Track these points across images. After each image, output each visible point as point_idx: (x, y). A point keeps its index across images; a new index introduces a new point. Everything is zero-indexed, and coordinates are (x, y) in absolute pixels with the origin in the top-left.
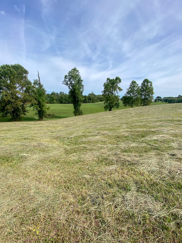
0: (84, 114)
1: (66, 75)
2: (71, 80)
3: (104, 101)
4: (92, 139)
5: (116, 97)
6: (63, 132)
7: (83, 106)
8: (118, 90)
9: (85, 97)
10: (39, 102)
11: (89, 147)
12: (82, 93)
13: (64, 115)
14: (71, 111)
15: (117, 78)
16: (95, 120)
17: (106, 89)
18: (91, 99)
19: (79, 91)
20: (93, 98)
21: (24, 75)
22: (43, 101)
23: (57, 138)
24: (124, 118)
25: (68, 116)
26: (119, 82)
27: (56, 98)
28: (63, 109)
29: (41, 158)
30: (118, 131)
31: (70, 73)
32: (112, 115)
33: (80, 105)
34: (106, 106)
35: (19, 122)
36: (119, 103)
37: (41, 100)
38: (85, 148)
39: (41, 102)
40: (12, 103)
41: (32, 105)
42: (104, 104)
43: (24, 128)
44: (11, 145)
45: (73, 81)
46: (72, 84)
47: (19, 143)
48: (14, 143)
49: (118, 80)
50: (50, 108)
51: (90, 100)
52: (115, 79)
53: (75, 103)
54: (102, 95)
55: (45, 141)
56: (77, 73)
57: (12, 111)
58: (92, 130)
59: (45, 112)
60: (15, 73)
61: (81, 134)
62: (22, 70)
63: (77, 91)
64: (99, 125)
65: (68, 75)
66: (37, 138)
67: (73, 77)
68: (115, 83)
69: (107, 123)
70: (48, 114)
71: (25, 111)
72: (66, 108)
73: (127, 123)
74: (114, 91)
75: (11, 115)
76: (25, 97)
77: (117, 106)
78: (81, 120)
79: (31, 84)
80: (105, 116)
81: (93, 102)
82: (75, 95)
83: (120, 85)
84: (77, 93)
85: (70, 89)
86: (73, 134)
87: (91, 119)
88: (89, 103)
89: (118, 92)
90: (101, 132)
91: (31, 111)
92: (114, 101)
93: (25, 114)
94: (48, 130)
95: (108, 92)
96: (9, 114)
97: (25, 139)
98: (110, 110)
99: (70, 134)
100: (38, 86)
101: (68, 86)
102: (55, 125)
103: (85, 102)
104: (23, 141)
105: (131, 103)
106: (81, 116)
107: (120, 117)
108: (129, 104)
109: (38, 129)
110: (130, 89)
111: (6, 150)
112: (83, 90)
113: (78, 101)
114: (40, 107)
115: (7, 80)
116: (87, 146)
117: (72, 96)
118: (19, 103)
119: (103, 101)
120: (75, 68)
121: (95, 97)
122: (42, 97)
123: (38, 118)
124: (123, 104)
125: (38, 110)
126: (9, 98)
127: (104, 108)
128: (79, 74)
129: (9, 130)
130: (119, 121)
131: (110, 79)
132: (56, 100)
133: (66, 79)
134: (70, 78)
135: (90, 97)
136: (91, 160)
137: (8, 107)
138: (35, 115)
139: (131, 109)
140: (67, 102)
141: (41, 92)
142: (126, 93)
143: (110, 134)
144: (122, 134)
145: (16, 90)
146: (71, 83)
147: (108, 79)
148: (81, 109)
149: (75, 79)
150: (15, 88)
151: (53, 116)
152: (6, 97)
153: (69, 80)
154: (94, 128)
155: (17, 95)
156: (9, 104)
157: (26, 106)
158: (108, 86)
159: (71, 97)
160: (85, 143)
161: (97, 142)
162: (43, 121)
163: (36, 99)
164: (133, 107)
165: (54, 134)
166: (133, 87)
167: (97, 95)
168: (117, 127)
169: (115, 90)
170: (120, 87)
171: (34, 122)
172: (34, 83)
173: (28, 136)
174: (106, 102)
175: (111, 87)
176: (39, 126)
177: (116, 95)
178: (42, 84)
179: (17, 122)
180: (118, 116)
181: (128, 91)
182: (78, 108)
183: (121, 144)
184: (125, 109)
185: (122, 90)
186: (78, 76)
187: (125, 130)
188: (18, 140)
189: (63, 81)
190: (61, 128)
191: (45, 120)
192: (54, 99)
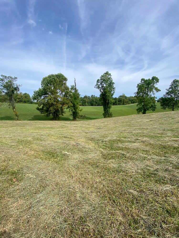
0: (114, 117)
1: (98, 79)
2: (103, 83)
3: (137, 102)
4: (130, 146)
5: (153, 99)
6: (96, 134)
7: (113, 108)
8: (154, 91)
9: (115, 99)
10: (74, 104)
11: (128, 155)
12: (112, 95)
13: (94, 117)
14: (100, 112)
15: (154, 78)
16: (128, 124)
17: (140, 90)
18: (122, 101)
19: (110, 93)
20: (124, 100)
21: (64, 82)
22: (77, 104)
23: (92, 139)
24: (166, 124)
25: (97, 118)
26: (156, 82)
27: (88, 101)
28: (93, 111)
29: (81, 159)
30: (162, 139)
31: (102, 77)
32: (147, 119)
33: (110, 108)
34: (140, 108)
35: (58, 121)
36: (156, 106)
37: (75, 103)
38: (123, 155)
39: (76, 104)
40: (54, 105)
41: (69, 107)
42: (137, 106)
43: (63, 127)
44: (54, 142)
45: (104, 84)
46: (104, 87)
47: (60, 141)
48: (57, 140)
49: (155, 79)
50: (83, 110)
51: (120, 102)
52: (151, 79)
53: (105, 105)
54: (135, 97)
55: (82, 142)
56: (109, 76)
57: (54, 112)
58: (127, 135)
59: (79, 113)
60: (58, 81)
61: (115, 138)
62: (63, 78)
63: (108, 94)
64: (134, 130)
65: (100, 79)
66: (75, 137)
67: (105, 81)
68: (151, 84)
69: (144, 128)
70: (81, 115)
71: (63, 112)
72: (96, 110)
73: (172, 130)
74: (149, 92)
75: (53, 115)
76: (64, 100)
77: (154, 108)
78: (112, 123)
79: (69, 89)
80: (140, 120)
81: (123, 104)
82: (105, 98)
83: (157, 85)
84: (107, 95)
85: (101, 92)
86: (107, 137)
87: (123, 122)
88: (119, 105)
89: (154, 93)
90: (139, 138)
91: (67, 112)
92: (149, 103)
93: (62, 115)
94: (82, 130)
95: (142, 93)
96: (51, 114)
97: (65, 137)
98: (144, 113)
99: (103, 137)
100: (74, 91)
101: (99, 90)
102: (87, 126)
103: (114, 104)
104: (64, 139)
105: (171, 106)
106: (111, 118)
107: (160, 122)
108: (169, 106)
109: (74, 129)
110: (170, 90)
111: (52, 146)
112: (114, 93)
113: (108, 103)
114: (74, 109)
115: (52, 87)
116: (125, 153)
117: (102, 98)
118: (59, 105)
119: (135, 103)
120: (107, 72)
121: (126, 99)
122: (76, 100)
123: (72, 118)
124: (161, 107)
125: (73, 112)
126: (52, 101)
127: (137, 111)
128: (111, 77)
129: (52, 128)
130: (159, 126)
131: (145, 79)
132: (87, 103)
133: (98, 83)
134: (102, 82)
135: (121, 99)
136: (134, 171)
137: (51, 108)
138: (70, 115)
139: (173, 112)
140: (97, 105)
141: (76, 96)
142: (165, 94)
143: (152, 142)
144: (169, 143)
145: (57, 95)
146: (102, 87)
147: (142, 80)
148: (110, 111)
149: (107, 82)
150: (57, 93)
151: (84, 118)
152: (50, 100)
153: (101, 84)
154: (129, 133)
155: (58, 99)
156: (51, 106)
157: (64, 108)
158: (143, 87)
159: (102, 100)
160: (122, 149)
161: (137, 150)
162: (76, 121)
163: (72, 102)
164: (174, 110)
165: (88, 135)
166: (175, 87)
167: (128, 97)
168: (159, 134)
169: (151, 90)
170: (157, 88)
171: (70, 122)
172: (71, 89)
173: (67, 134)
174: (139, 104)
175: (146, 88)
176: (75, 126)
177: (151, 96)
178: (77, 89)
179: (57, 121)
180: (157, 120)
181: (167, 92)
182: (107, 111)
183: (171, 156)
184: (165, 113)
185: (160, 91)
186: (110, 79)
187: (172, 139)
188: (60, 138)
189: (95, 85)
190: (93, 129)
191: (78, 121)
192: (86, 102)
